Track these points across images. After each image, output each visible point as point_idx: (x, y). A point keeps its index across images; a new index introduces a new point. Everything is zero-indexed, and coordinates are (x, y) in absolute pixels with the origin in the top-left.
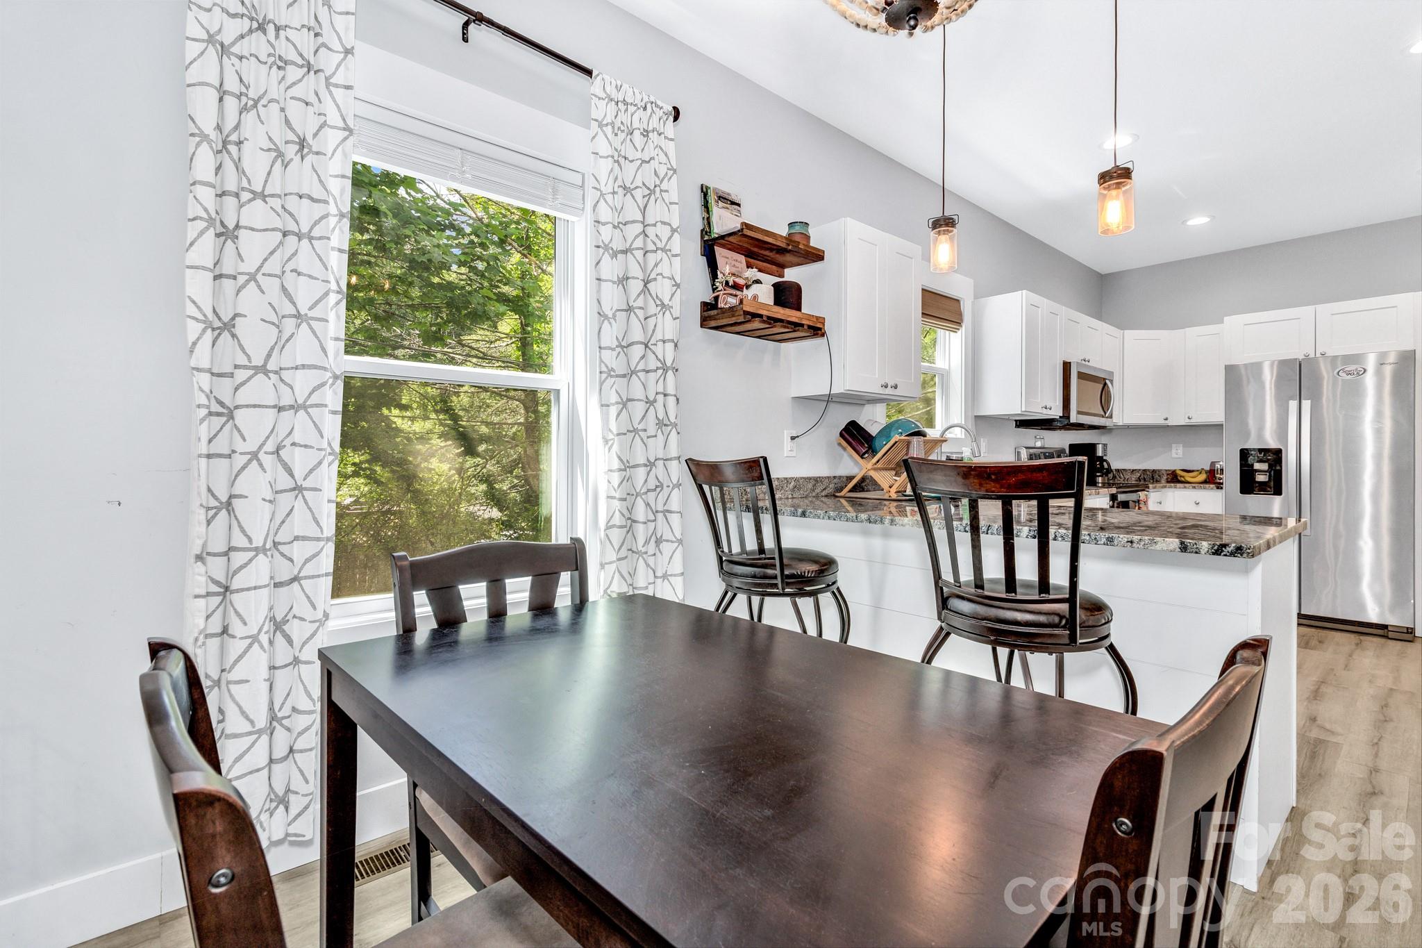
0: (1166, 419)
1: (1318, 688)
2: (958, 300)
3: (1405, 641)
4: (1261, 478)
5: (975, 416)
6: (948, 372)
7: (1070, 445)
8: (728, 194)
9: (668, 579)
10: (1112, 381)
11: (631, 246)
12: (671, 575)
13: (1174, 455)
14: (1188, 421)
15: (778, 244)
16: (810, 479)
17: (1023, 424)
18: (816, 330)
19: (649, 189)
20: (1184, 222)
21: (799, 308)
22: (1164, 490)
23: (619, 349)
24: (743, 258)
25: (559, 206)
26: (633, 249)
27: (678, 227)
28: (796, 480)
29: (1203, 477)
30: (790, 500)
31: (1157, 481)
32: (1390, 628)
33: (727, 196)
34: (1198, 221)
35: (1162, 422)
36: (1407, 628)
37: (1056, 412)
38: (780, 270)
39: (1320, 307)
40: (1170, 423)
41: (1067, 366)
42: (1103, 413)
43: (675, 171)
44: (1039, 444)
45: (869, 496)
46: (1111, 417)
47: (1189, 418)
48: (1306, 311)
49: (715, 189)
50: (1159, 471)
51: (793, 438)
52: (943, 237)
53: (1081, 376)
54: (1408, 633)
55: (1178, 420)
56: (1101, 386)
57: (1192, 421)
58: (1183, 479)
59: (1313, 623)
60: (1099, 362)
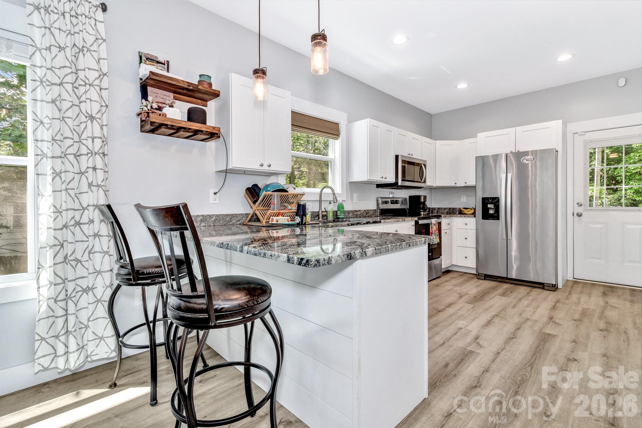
0: (456, 184)
1: (491, 320)
2: (338, 124)
3: (552, 291)
4: (491, 212)
5: (350, 182)
6: (334, 160)
7: (410, 197)
8: (156, 57)
9: (101, 274)
10: (425, 165)
11: (62, 81)
12: (102, 272)
13: (462, 201)
14: (465, 184)
15: (180, 85)
16: (228, 215)
17: (379, 186)
18: (213, 135)
19: (79, 48)
20: (456, 87)
21: (204, 122)
22: (452, 218)
23: (53, 142)
24: (172, 95)
25: (13, 56)
26: (63, 83)
27: (107, 73)
28: (216, 216)
29: (472, 211)
30: (212, 227)
31: (455, 213)
32: (545, 285)
33: (155, 59)
34: (462, 86)
35: (453, 185)
36: (553, 284)
37: (392, 180)
38: (204, 102)
39: (517, 128)
40: (458, 185)
41: (397, 157)
42: (420, 181)
43: (105, 41)
44: (391, 196)
45: (253, 224)
46: (425, 182)
47: (465, 183)
48: (511, 130)
49: (145, 54)
50: (456, 208)
51: (215, 193)
52: (260, 80)
53: (403, 161)
54: (553, 287)
55: (461, 184)
56: (420, 167)
57: (467, 184)
58: (463, 212)
59: (513, 282)
60: (417, 155)
